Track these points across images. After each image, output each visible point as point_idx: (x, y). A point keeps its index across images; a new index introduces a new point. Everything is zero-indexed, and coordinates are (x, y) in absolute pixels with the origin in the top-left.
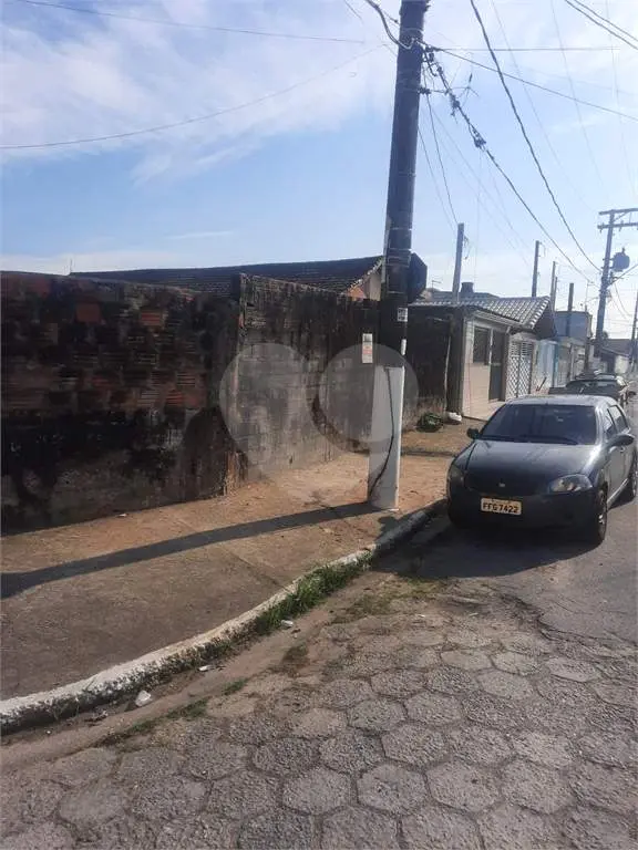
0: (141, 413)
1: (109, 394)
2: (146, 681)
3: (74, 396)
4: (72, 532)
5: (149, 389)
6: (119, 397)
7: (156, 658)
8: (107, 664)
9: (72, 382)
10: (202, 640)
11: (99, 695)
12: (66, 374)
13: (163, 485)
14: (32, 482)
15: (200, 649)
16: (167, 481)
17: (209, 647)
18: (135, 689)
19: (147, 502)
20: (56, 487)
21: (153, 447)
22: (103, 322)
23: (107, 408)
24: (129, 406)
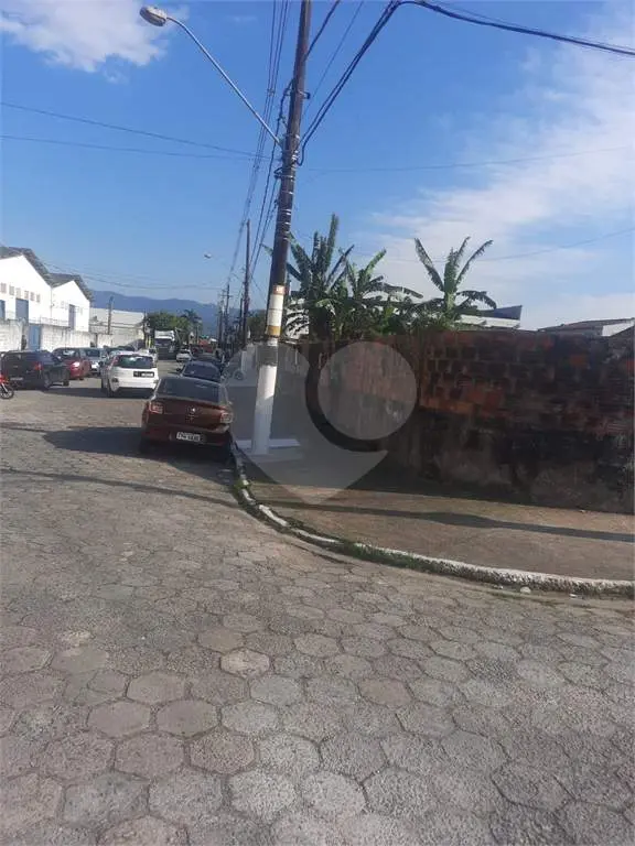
0: (608, 437)
1: (585, 420)
2: (533, 585)
3: (559, 417)
4: (541, 511)
5: (618, 419)
6: (593, 422)
7: (543, 577)
8: (513, 567)
9: (558, 409)
10: (578, 581)
11: (502, 578)
12: (555, 402)
13: (621, 497)
14: (522, 471)
15: (574, 584)
16: (625, 493)
17: (582, 586)
18: (523, 584)
19: (604, 506)
20: (537, 479)
21: (617, 465)
22: (589, 368)
23: (581, 429)
24: (600, 430)
